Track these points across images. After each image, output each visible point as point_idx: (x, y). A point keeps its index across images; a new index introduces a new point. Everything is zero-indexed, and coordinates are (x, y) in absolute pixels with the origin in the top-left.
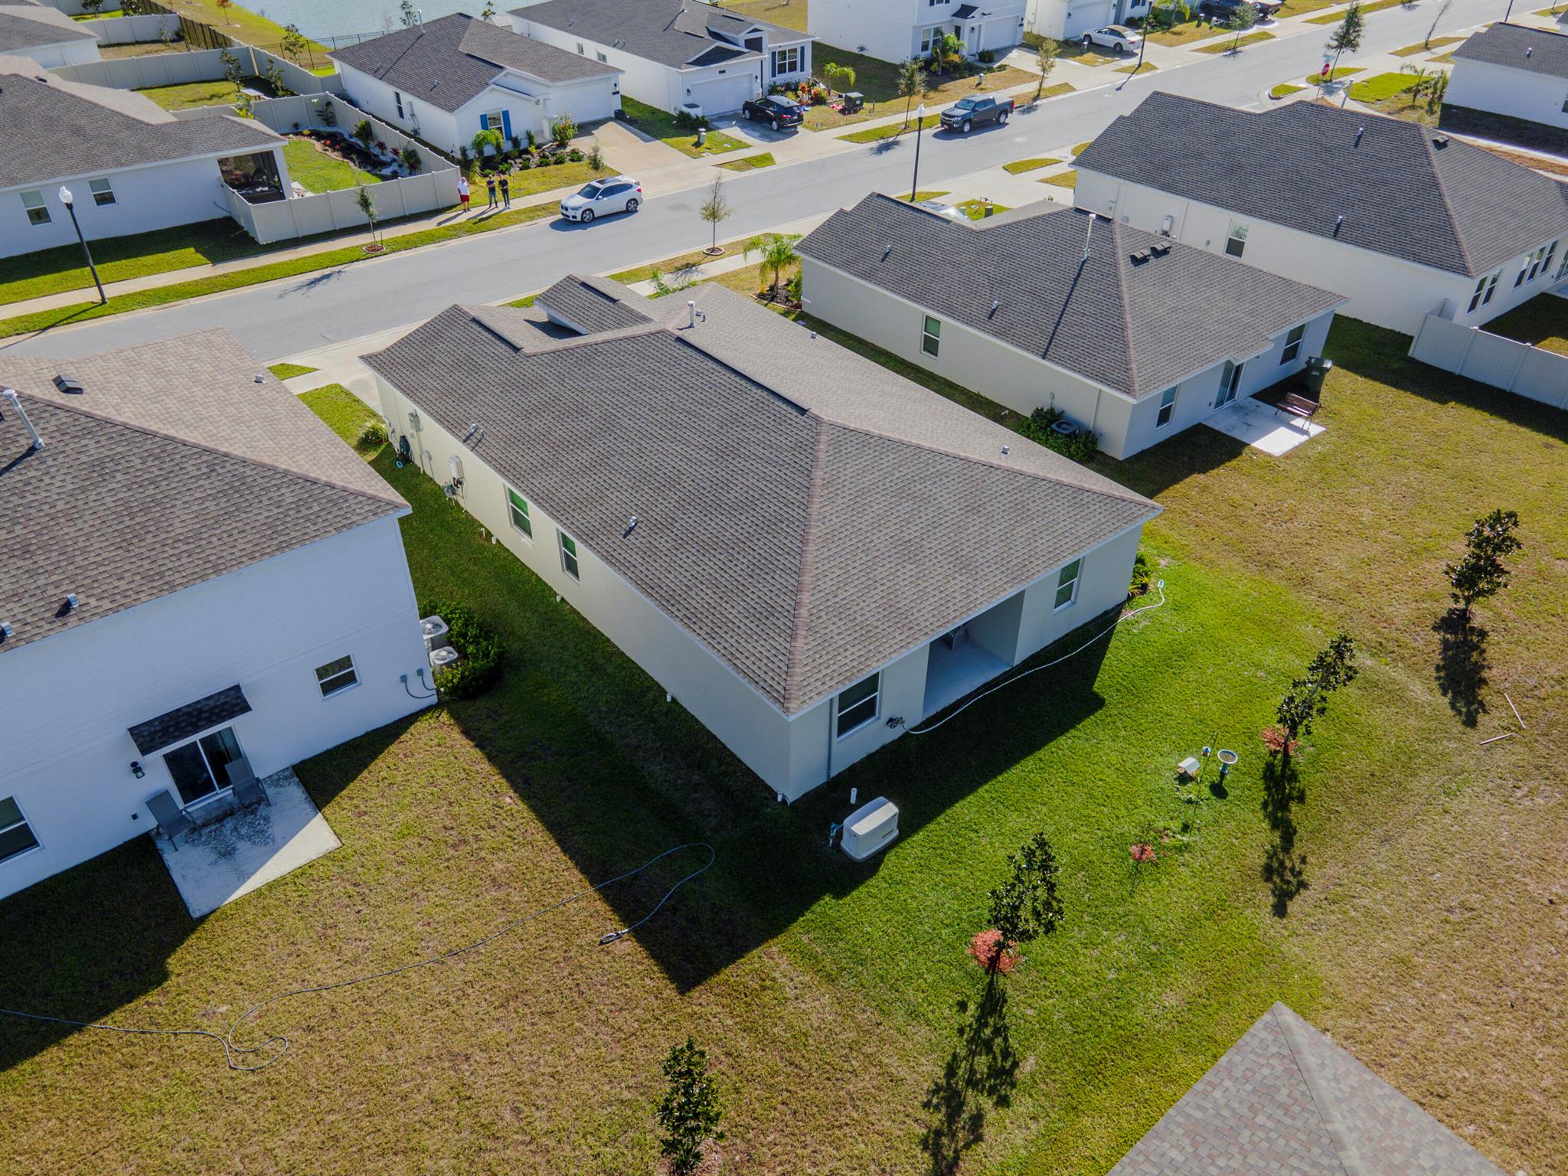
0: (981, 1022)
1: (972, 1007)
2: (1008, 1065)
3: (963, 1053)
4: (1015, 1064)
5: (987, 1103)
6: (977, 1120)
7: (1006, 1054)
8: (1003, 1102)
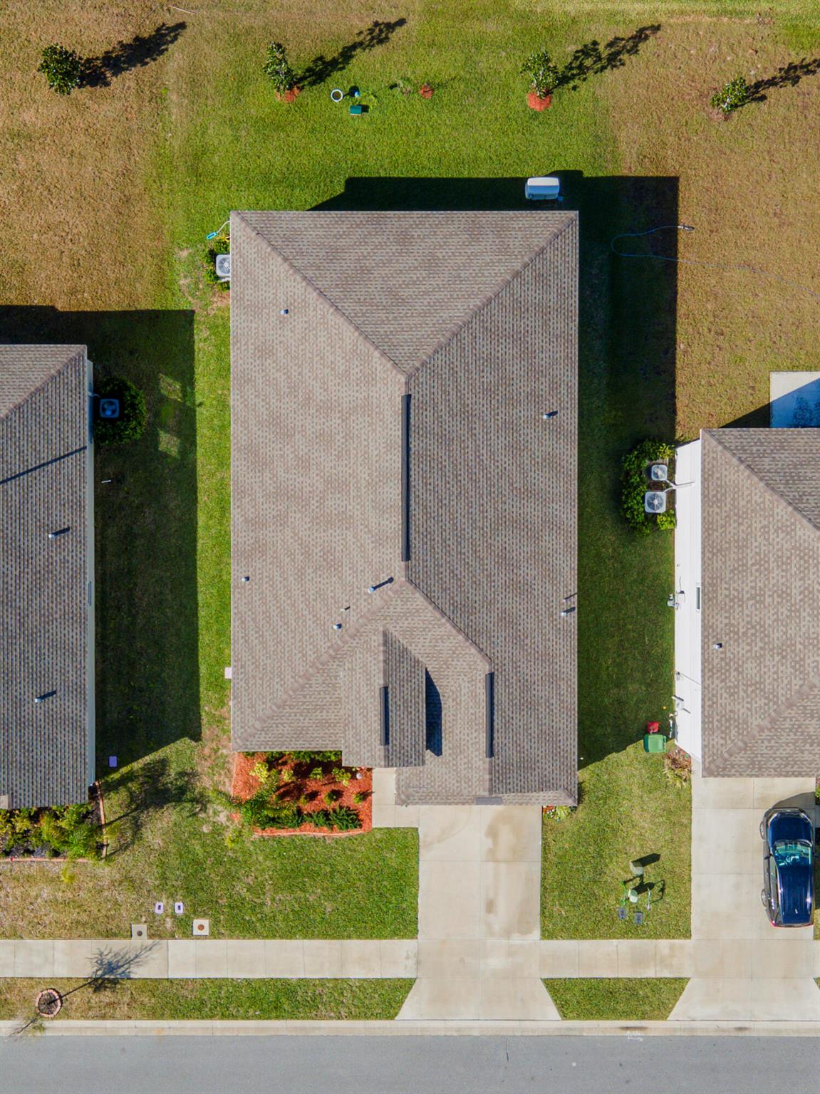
0: (573, 76)
1: (571, 84)
2: (580, 54)
3: (591, 72)
4: (577, 52)
5: (601, 48)
6: (610, 45)
7: (576, 58)
8: (595, 43)
